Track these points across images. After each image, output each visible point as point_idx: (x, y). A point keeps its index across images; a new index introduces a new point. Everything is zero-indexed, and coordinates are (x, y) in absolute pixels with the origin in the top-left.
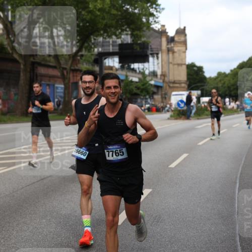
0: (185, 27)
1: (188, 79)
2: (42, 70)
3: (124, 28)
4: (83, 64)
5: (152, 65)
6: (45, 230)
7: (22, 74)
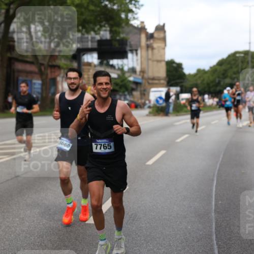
0: (164, 24)
2: (19, 66)
3: (103, 24)
4: (61, 60)
5: (131, 62)
6: (18, 229)
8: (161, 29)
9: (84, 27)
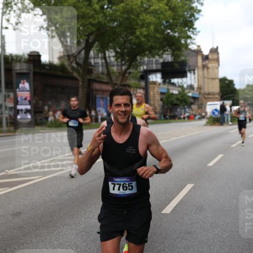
0: (217, 47)
1: (221, 90)
2: (96, 86)
3: (166, 49)
4: (131, 80)
5: (190, 80)
7: (80, 89)
8: (215, 51)
9: (150, 52)
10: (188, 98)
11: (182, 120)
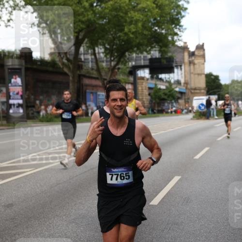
0: (203, 44)
1: (207, 86)
2: (86, 81)
3: (153, 45)
4: (120, 76)
5: (177, 75)
7: (71, 84)
8: (201, 47)
9: (138, 49)
10: (175, 93)
11: (170, 114)
